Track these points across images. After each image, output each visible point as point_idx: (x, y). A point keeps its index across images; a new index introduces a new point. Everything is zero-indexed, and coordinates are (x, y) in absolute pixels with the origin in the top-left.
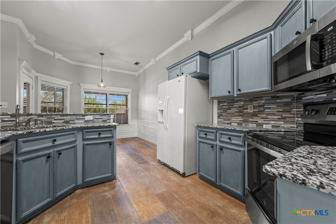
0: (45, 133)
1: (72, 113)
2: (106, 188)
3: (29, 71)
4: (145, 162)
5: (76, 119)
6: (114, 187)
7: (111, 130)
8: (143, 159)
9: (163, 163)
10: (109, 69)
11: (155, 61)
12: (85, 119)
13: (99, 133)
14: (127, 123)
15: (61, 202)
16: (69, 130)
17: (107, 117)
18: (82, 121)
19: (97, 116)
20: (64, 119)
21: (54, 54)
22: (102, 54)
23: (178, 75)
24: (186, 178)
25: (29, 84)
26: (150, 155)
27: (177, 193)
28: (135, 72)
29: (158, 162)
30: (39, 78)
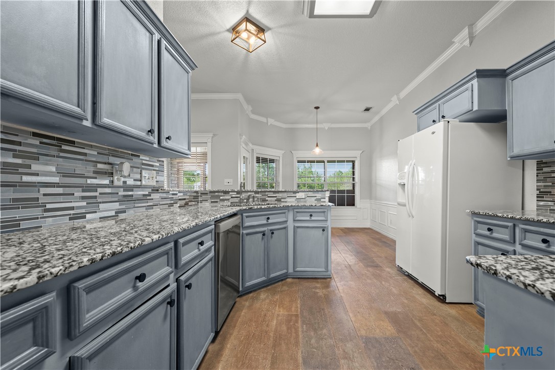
0: (261, 210)
1: (283, 190)
2: (318, 285)
3: (246, 144)
4: (377, 267)
5: (288, 197)
6: (327, 286)
7: (324, 212)
8: (373, 262)
9: (406, 274)
10: (326, 126)
11: (399, 99)
12: (296, 197)
13: (310, 214)
14: (353, 205)
15: (274, 286)
16: (280, 208)
17: (320, 195)
18: (293, 199)
19: (310, 193)
20: (276, 197)
21: (267, 121)
22: (317, 108)
23: (434, 121)
24: (446, 305)
25: (247, 158)
26: (386, 257)
27: (420, 320)
28: (365, 122)
29: (398, 270)
30: (254, 151)
